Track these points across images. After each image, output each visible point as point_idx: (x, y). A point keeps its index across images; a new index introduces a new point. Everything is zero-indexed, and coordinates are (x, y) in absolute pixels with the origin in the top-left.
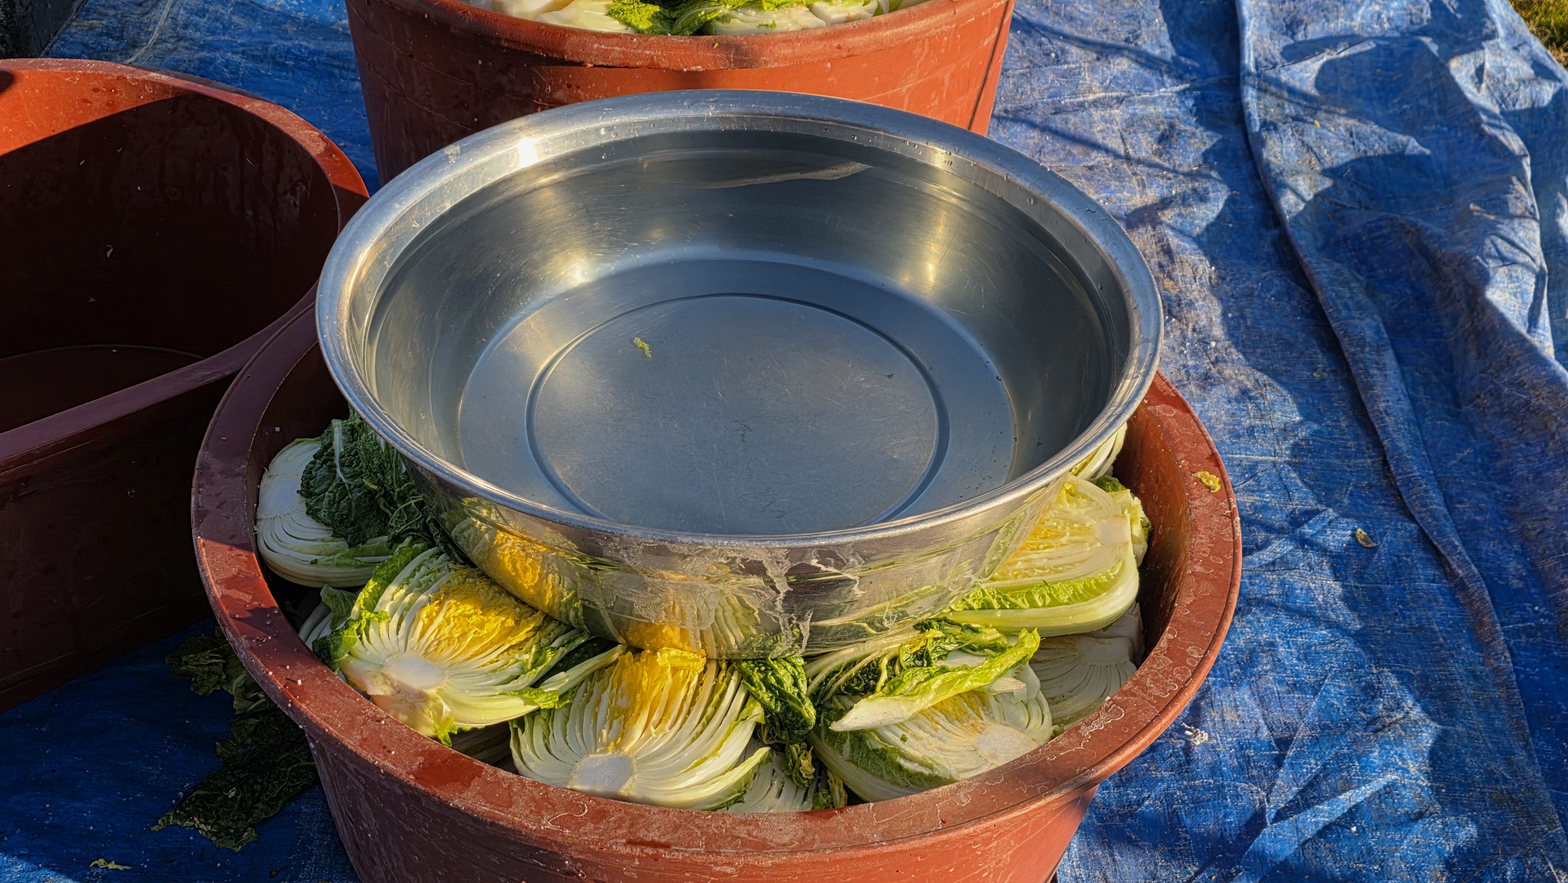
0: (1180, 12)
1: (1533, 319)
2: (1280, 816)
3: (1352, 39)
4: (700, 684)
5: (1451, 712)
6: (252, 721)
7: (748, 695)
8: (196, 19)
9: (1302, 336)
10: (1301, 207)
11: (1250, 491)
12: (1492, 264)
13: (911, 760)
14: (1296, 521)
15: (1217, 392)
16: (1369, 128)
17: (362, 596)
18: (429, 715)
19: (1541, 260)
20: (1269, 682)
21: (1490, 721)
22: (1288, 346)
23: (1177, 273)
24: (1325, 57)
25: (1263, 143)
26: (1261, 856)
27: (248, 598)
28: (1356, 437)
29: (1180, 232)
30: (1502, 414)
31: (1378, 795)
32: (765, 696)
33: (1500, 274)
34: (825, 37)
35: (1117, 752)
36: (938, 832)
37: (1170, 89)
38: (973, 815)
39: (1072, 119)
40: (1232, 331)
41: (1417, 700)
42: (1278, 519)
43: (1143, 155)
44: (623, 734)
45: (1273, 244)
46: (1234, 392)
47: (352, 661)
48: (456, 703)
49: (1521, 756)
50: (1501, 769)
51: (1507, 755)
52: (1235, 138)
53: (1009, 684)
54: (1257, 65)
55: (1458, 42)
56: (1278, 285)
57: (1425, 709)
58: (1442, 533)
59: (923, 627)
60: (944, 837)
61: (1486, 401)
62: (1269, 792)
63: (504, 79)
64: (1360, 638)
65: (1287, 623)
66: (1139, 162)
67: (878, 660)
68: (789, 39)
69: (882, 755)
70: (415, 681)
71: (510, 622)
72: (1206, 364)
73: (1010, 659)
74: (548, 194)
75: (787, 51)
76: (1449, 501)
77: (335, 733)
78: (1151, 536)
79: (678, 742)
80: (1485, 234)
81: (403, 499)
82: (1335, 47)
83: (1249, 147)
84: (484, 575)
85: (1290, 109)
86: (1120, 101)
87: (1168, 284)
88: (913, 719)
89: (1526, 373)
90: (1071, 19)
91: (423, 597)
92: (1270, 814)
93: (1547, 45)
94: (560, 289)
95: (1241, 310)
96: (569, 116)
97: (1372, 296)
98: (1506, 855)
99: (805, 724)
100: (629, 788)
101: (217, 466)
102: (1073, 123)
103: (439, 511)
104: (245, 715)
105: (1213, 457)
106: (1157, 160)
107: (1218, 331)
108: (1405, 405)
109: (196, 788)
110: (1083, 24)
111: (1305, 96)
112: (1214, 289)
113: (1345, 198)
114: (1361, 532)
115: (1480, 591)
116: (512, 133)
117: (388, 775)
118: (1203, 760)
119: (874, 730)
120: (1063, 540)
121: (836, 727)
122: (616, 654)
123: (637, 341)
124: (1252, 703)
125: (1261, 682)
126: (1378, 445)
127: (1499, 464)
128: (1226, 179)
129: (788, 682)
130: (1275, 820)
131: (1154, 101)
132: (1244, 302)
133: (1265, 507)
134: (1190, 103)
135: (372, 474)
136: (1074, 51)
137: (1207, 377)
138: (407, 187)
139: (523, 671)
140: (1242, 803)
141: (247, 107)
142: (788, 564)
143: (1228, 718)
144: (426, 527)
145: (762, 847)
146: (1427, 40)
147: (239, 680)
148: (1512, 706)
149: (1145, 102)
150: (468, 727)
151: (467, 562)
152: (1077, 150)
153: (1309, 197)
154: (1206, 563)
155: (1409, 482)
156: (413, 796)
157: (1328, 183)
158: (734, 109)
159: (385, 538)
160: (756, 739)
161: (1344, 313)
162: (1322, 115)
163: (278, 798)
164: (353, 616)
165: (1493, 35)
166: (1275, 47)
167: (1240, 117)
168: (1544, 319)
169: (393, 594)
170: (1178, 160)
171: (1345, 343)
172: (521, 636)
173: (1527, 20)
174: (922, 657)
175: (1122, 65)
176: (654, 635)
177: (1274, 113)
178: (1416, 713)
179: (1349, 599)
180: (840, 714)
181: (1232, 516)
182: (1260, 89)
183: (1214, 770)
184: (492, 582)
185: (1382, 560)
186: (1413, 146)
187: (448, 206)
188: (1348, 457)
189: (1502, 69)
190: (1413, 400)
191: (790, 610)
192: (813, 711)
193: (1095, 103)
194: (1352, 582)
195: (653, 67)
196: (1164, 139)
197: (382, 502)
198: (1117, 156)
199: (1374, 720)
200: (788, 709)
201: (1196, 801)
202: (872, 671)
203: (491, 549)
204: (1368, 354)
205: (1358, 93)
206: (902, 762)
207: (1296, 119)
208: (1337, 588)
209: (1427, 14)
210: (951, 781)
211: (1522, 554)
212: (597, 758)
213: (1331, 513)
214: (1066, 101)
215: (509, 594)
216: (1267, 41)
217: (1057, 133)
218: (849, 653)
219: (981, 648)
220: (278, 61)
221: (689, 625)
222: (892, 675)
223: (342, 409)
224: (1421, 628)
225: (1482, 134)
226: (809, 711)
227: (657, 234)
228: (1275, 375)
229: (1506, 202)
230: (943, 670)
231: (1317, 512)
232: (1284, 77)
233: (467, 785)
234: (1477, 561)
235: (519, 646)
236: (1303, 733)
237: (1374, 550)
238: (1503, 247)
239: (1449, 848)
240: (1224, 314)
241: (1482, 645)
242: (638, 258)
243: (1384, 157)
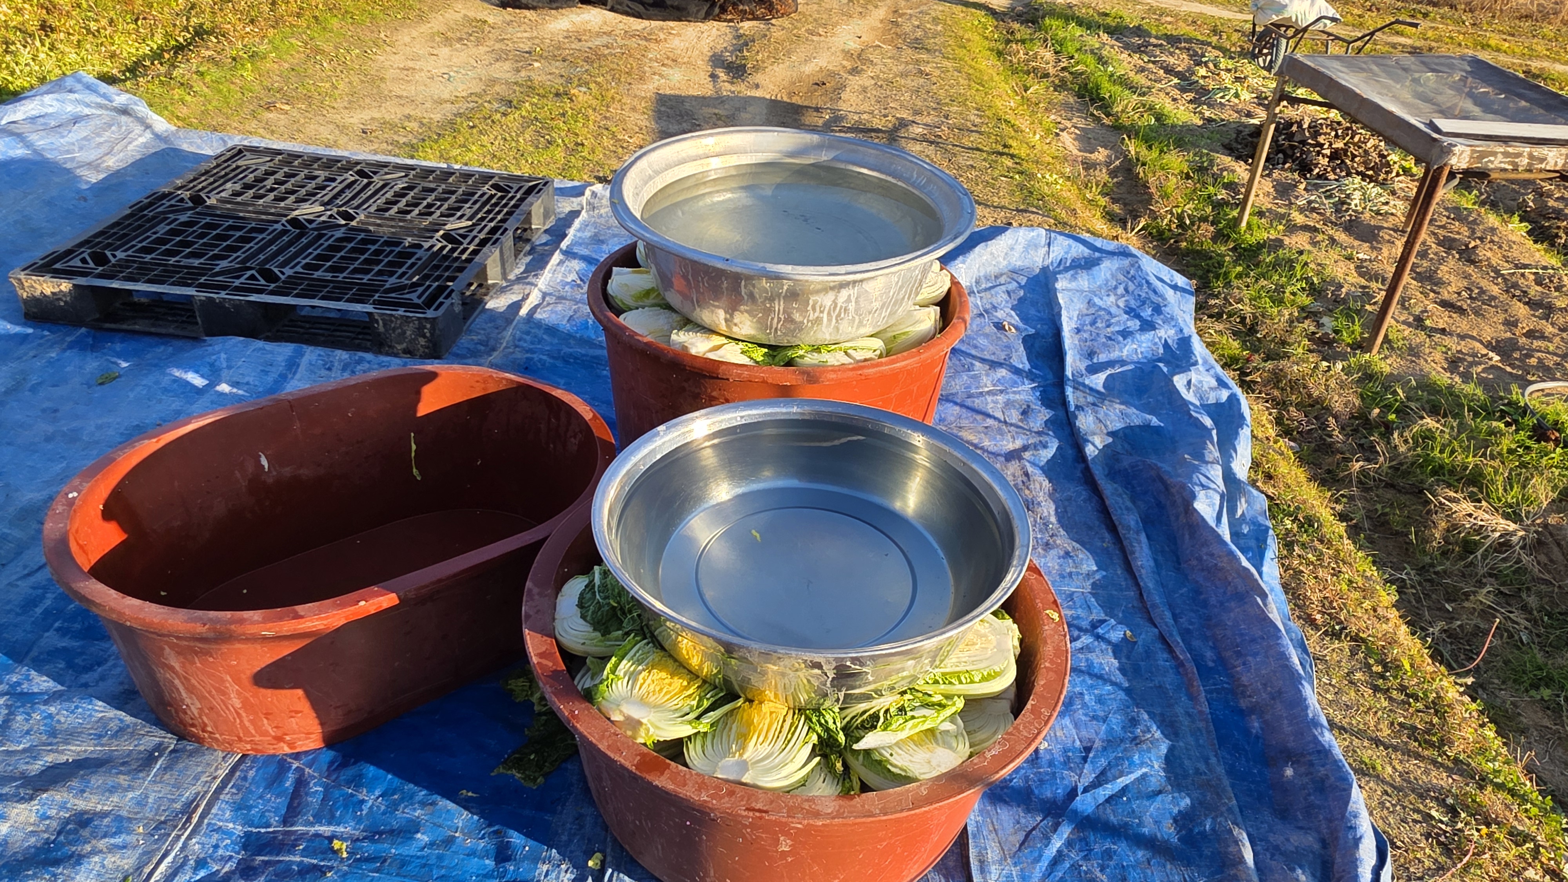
0: (1032, 345)
1: (1219, 519)
2: (1086, 790)
3: (1122, 362)
4: (784, 721)
5: (1176, 734)
6: (544, 718)
7: (810, 728)
8: (525, 336)
9: (1097, 523)
10: (1097, 452)
11: (1070, 608)
12: (1197, 488)
13: (895, 766)
14: (1094, 625)
15: (1053, 553)
16: (1132, 411)
17: (609, 666)
18: (642, 732)
19: (1222, 487)
20: (1080, 715)
21: (1197, 740)
22: (1090, 528)
23: (1032, 486)
24: (1108, 372)
25: (1076, 417)
26: (1075, 812)
27: (550, 664)
28: (1126, 579)
29: (1033, 464)
30: (1203, 570)
31: (1137, 779)
32: (819, 729)
33: (1201, 494)
34: (853, 369)
35: (1004, 767)
36: (910, 810)
37: (1028, 386)
38: (929, 800)
39: (976, 401)
40: (1059, 521)
41: (1158, 727)
42: (1085, 624)
43: (1014, 421)
44: (743, 748)
45: (1082, 472)
46: (1062, 553)
47: (604, 702)
48: (657, 727)
49: (1213, 760)
50: (1202, 767)
51: (1206, 760)
52: (1061, 413)
53: (948, 726)
54: (1073, 375)
55: (1178, 366)
56: (1085, 494)
57: (1162, 733)
58: (1171, 635)
59: (903, 693)
60: (913, 812)
61: (1194, 562)
62: (1080, 776)
63: (686, 385)
64: (1128, 691)
65: (1090, 682)
66: (1011, 425)
67: (879, 711)
68: (836, 369)
69: (880, 762)
70: (635, 713)
71: (685, 683)
72: (1047, 537)
73: (948, 712)
74: (709, 451)
75: (833, 376)
76: (1175, 617)
77: (594, 741)
78: (1021, 642)
79: (772, 754)
80: (1193, 472)
81: (630, 612)
82: (1113, 367)
83: (1069, 419)
84: (671, 656)
85: (1090, 399)
86: (1001, 392)
87: (1027, 492)
88: (897, 744)
89: (1215, 549)
90: (976, 347)
91: (640, 668)
92: (1080, 789)
93: (1223, 367)
94: (713, 502)
95: (1065, 508)
96: (722, 411)
97: (1134, 502)
98: (1206, 816)
99: (840, 744)
100: (746, 779)
101: (536, 590)
102: (977, 403)
103: (649, 620)
104: (540, 714)
105: (1055, 602)
106: (1020, 424)
107: (1053, 519)
108: (1152, 563)
109: (513, 753)
110: (983, 350)
111: (1098, 392)
112: (1051, 496)
113: (1119, 448)
114: (1128, 633)
115: (1191, 667)
116: (692, 419)
117: (622, 766)
118: (1045, 758)
119: (875, 749)
120: (977, 647)
121: (855, 747)
122: (740, 702)
123: (754, 532)
124: (1071, 726)
125: (1076, 715)
126: (1137, 584)
127: (1202, 597)
128: (1056, 437)
129: (831, 722)
130: (1083, 793)
131: (1019, 393)
132: (1066, 503)
133: (1078, 618)
134: (1038, 394)
135: (614, 598)
136: (977, 364)
137: (1047, 544)
138: (638, 448)
139: (692, 710)
140: (1066, 782)
141: (553, 393)
142: (834, 664)
143: (1058, 734)
144: (642, 628)
145: (817, 814)
146: (1161, 365)
147: (537, 695)
148: (1208, 732)
149: (1014, 392)
150: (662, 739)
151: (663, 648)
152: (979, 417)
153: (1100, 447)
154: (1052, 662)
155: (1154, 606)
156: (634, 777)
157: (1110, 440)
158: (807, 409)
159: (620, 632)
160: (813, 753)
161: (1119, 511)
162: (1106, 402)
163: (556, 760)
164: (604, 677)
165: (1196, 363)
166: (1082, 366)
167: (1064, 403)
168: (1225, 519)
169: (625, 665)
170: (1032, 425)
171: (1120, 528)
172: (691, 691)
173: (1213, 353)
174: (902, 710)
175: (1003, 372)
176: (760, 694)
177: (1082, 401)
178: (1158, 734)
179: (1122, 670)
180: (858, 740)
181: (1065, 636)
182: (1074, 388)
183: (1051, 763)
184: (676, 660)
185: (1139, 649)
186: (1155, 421)
187: (659, 457)
188: (1121, 590)
189: (1201, 382)
190: (1155, 560)
191: (832, 686)
192: (844, 738)
193: (989, 393)
194: (1124, 660)
195: (764, 382)
196: (1024, 413)
197: (619, 613)
198: (1000, 421)
199: (1135, 738)
200: (830, 736)
201: (1041, 781)
202: (875, 717)
203: (675, 644)
204: (1132, 535)
205: (1126, 392)
206: (889, 767)
207: (1094, 404)
208: (1116, 663)
209: (1161, 351)
210: (915, 780)
211: (1214, 648)
212: (730, 760)
213: (1113, 622)
214: (973, 391)
215: (684, 667)
216: (1078, 363)
217: (968, 408)
218: (863, 706)
219: (933, 705)
220: (565, 359)
221: (780, 693)
222: (886, 719)
223: (599, 561)
224: (1160, 687)
225: (1191, 416)
226: (841, 738)
227: (767, 474)
228: (1083, 544)
229: (1203, 455)
230: (913, 717)
231: (1105, 621)
232: (1087, 382)
233: (662, 774)
234: (1190, 650)
235: (690, 696)
236: (1098, 744)
237: (1135, 643)
238: (1203, 479)
239: (1176, 811)
240: (1056, 510)
241: (1192, 698)
242: (755, 487)
243: (1139, 426)
